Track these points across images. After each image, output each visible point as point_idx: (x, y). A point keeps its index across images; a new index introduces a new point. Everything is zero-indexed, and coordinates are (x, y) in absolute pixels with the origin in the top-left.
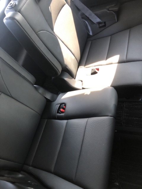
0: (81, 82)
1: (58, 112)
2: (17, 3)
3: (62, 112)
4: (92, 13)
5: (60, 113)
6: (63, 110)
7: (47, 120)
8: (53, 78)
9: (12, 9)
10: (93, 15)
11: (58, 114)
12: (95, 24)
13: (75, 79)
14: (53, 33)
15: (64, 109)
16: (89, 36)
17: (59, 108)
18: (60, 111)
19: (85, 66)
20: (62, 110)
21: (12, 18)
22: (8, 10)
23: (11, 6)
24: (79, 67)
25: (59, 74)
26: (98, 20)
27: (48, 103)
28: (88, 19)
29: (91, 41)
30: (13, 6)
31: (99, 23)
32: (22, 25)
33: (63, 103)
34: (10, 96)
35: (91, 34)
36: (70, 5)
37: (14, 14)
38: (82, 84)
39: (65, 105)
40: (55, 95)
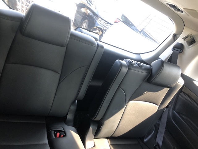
0: (94, 145)
1: (55, 131)
2: (135, 65)
3: (56, 136)
4: (164, 134)
5: (54, 134)
6: (58, 136)
7: (45, 123)
8: (88, 115)
9: (128, 63)
10: (163, 135)
11: (53, 132)
12: (156, 141)
13: (94, 138)
14: (127, 102)
15: (60, 136)
16: (142, 139)
17: (60, 131)
18: (57, 133)
19: (111, 144)
20: (58, 134)
21: (121, 65)
22: (127, 61)
23: (131, 62)
24: (108, 139)
25: (93, 119)
26: (160, 143)
27: (63, 119)
28: (157, 132)
29: (138, 143)
30: (131, 63)
31: (158, 145)
32: (120, 74)
33: (65, 134)
34: (59, 82)
35: (145, 140)
36: (159, 110)
37: (125, 66)
38: (91, 148)
39: (64, 136)
40: (72, 123)
